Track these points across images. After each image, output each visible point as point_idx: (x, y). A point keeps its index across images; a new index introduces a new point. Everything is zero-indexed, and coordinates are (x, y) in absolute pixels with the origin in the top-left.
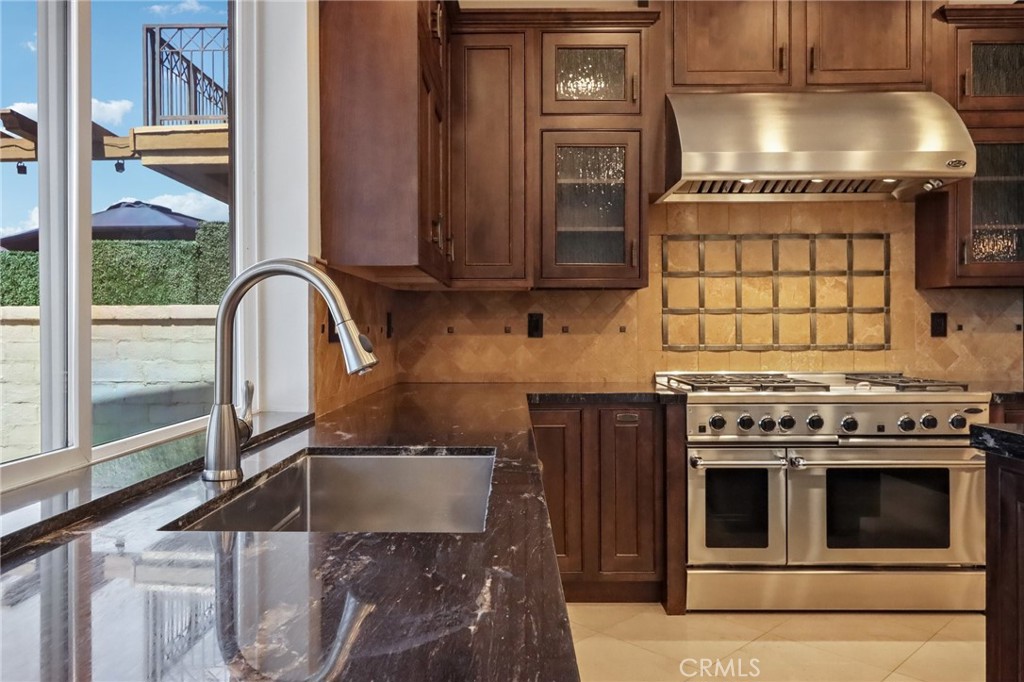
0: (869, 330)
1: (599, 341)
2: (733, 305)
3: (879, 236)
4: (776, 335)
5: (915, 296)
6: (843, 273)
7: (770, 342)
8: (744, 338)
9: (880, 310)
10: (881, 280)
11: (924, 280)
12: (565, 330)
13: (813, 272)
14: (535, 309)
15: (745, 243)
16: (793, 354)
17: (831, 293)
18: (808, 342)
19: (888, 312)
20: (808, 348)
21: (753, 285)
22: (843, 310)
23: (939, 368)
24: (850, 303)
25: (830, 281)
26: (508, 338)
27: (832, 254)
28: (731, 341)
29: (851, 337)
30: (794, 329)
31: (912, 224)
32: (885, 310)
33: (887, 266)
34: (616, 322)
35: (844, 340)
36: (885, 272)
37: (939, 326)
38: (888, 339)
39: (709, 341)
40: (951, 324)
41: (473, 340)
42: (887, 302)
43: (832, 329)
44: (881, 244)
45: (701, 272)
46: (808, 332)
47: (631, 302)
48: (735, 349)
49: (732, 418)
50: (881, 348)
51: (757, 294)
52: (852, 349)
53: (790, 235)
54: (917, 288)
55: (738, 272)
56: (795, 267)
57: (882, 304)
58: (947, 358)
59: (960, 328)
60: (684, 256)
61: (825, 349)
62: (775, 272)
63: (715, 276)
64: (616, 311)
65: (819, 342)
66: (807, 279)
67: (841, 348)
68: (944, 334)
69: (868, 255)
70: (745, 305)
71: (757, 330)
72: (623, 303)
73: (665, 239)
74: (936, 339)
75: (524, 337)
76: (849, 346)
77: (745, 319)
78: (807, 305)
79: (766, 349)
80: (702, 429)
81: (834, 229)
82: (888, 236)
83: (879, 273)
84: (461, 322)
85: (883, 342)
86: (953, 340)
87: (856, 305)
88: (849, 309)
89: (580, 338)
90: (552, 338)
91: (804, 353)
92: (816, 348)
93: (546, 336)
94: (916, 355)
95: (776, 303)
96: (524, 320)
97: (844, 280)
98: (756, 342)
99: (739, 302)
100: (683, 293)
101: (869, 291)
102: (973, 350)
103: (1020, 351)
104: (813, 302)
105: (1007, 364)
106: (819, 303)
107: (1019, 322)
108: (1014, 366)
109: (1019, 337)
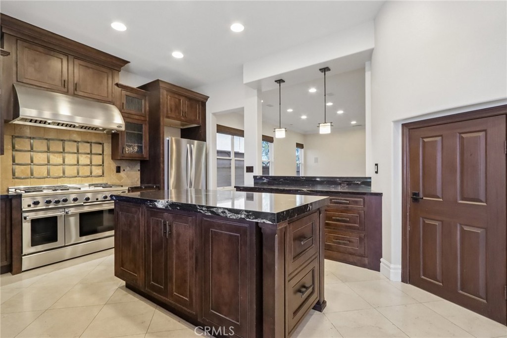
0: (97, 171)
2: (46, 163)
3: (101, 144)
4: (64, 173)
5: (111, 162)
6: (89, 154)
7: (62, 175)
8: (51, 174)
9: (101, 165)
10: (101, 156)
11: (114, 157)
13: (78, 152)
15: (51, 142)
16: (71, 179)
17: (84, 159)
18: (76, 175)
19: (103, 166)
20: (76, 177)
21: (55, 156)
22: (89, 165)
23: (119, 181)
24: (91, 163)
25: (84, 156)
27: (85, 148)
28: (45, 174)
29: (91, 173)
30: (71, 171)
31: (110, 141)
32: (102, 165)
33: (103, 152)
35: (89, 174)
36: (102, 154)
37: (118, 170)
38: (103, 174)
39: (35, 175)
40: (122, 169)
42: (103, 163)
43: (85, 171)
44: (101, 146)
45: (32, 150)
46: (76, 172)
48: (47, 177)
49: (42, 201)
50: (101, 176)
51: (56, 159)
52: (92, 177)
53: (70, 141)
54: (112, 159)
55: (48, 151)
56: (72, 151)
57: (101, 163)
58: (120, 179)
59: (124, 170)
60: (23, 144)
61: (82, 177)
62: (64, 151)
63: (38, 152)
65: (80, 175)
66: (76, 155)
67: (88, 177)
68: (119, 172)
69: (97, 149)
70: (51, 162)
71: (56, 171)
73: (14, 137)
74: (118, 174)
76: (91, 175)
77: (51, 167)
78: (76, 163)
79: (60, 177)
80: (29, 206)
81: (86, 140)
82: (103, 144)
83: (100, 154)
85: (101, 174)
86: (122, 174)
87: (93, 164)
88: (91, 165)
91: (75, 178)
92: (79, 177)
94: (111, 177)
95: (64, 162)
97: (89, 156)
98: (56, 175)
99: (48, 162)
100: (23, 157)
101: (97, 160)
102: (128, 176)
103: (139, 176)
104: (78, 162)
105: (136, 179)
106: (80, 162)
107: (139, 169)
108: (138, 180)
109: (139, 173)
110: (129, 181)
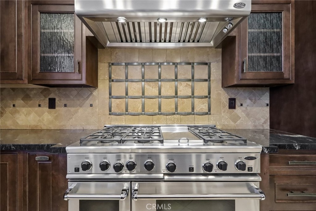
0: (201, 106)
1: (81, 110)
2: (141, 95)
3: (206, 64)
4: (160, 108)
5: (222, 91)
6: (190, 80)
7: (157, 111)
8: (146, 109)
9: (206, 97)
10: (206, 84)
11: (226, 85)
12: (65, 106)
13: (176, 79)
14: (52, 96)
15: (146, 67)
16: (167, 117)
17: (184, 89)
18: (174, 111)
19: (210, 98)
20: (174, 114)
21: (150, 86)
22: (190, 97)
23: (232, 123)
24: (193, 94)
25: (184, 84)
26: (40, 109)
27: (185, 72)
28: (140, 110)
29: (193, 109)
30: (168, 105)
31: (221, 58)
32: (208, 97)
33: (209, 77)
34: (88, 102)
35: (190, 110)
36: (208, 80)
37: (232, 104)
38: (209, 110)
39: (130, 110)
40: (238, 103)
41: (24, 110)
42: (209, 93)
43: (185, 106)
44: (207, 67)
45: (127, 80)
46: (174, 107)
47: (95, 93)
48: (142, 114)
50: (207, 114)
51: (151, 89)
52: (194, 114)
54: (222, 87)
55: (143, 79)
56: (168, 77)
57: (207, 94)
58: (235, 119)
59: (242, 105)
60: (119, 72)
61: (181, 115)
62: (160, 79)
63: (132, 81)
64: (88, 97)
65: (179, 111)
66: (173, 83)
67: (189, 114)
68: (234, 108)
69: (201, 72)
70: (146, 94)
71: (152, 106)
72: (91, 94)
73: (111, 64)
74: (231, 110)
75: (46, 109)
76: (192, 113)
77: (147, 101)
78: (174, 94)
79: (155, 114)
80: (77, 170)
81: (187, 61)
82: (210, 63)
83: (206, 80)
84: (19, 102)
85: (207, 111)
86: (238, 110)
87: (195, 95)
88: (193, 96)
89: (72, 109)
90: (60, 109)
91: (172, 116)
92: (178, 114)
93: (56, 108)
94: (222, 116)
95: (160, 94)
96: (47, 101)
97: (190, 83)
98: (151, 111)
99: (143, 94)
100: (119, 89)
101: (201, 88)
102: (248, 115)
103: (268, 115)
104: (176, 93)
105: (263, 120)
106: (179, 93)
107: (268, 102)
108: (265, 123)
109: (268, 109)
110: (250, 123)
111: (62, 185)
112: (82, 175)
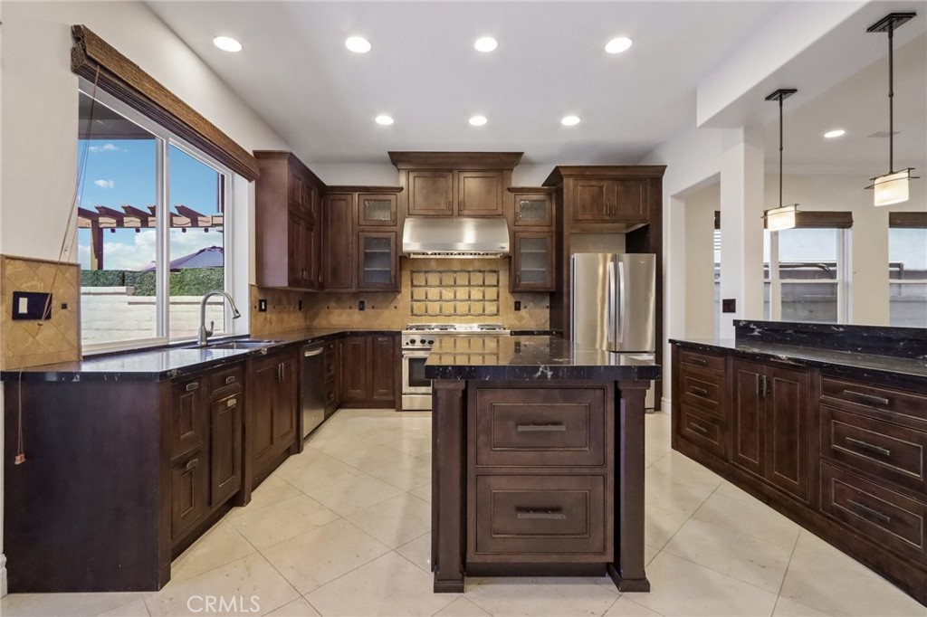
0: (491, 308)
1: (386, 311)
2: (439, 298)
3: (495, 272)
4: (455, 310)
5: (509, 295)
6: (481, 286)
7: (453, 312)
8: (443, 311)
9: (495, 300)
10: (495, 289)
11: (512, 289)
12: (373, 308)
13: (469, 285)
14: (362, 299)
15: (443, 274)
16: (462, 317)
17: (476, 294)
18: (467, 312)
19: (498, 301)
20: (468, 315)
21: (447, 290)
22: (481, 300)
23: (518, 323)
24: (484, 297)
25: (476, 289)
26: (351, 310)
27: (477, 279)
28: (438, 312)
29: (484, 310)
30: (462, 307)
31: (507, 269)
33: (498, 283)
34: (393, 305)
35: (481, 312)
36: (497, 285)
37: (517, 307)
38: (498, 311)
39: (429, 312)
40: (522, 305)
41: (337, 312)
42: (498, 297)
43: (477, 308)
44: (495, 275)
45: (426, 285)
46: (467, 309)
47: (399, 297)
48: (439, 315)
49: (418, 339)
50: (496, 315)
51: (448, 294)
54: (509, 292)
55: (441, 285)
56: (463, 283)
57: (496, 298)
58: (521, 319)
59: (525, 307)
60: (419, 279)
61: (473, 315)
62: (455, 285)
63: (431, 286)
64: (393, 299)
65: (472, 312)
66: (467, 288)
67: (479, 315)
68: (519, 309)
69: (491, 279)
70: (443, 298)
71: (448, 308)
72: (396, 297)
73: (412, 272)
74: (516, 311)
75: (357, 310)
76: (483, 314)
77: (444, 304)
78: (467, 298)
79: (451, 315)
80: (407, 344)
81: (479, 269)
82: (499, 271)
83: (495, 286)
84: (332, 304)
85: (496, 312)
86: (523, 312)
87: (486, 298)
88: (483, 299)
89: (380, 311)
90: (369, 311)
91: (466, 317)
92: (471, 315)
93: (366, 310)
94: (508, 320)
95: (455, 297)
96: (357, 304)
97: (481, 288)
98: (448, 312)
99: (441, 297)
100: (420, 293)
101: (491, 293)
102: (530, 315)
103: (548, 316)
104: (469, 297)
105: (543, 321)
106: (472, 298)
107: (548, 304)
108: (546, 322)
109: (548, 311)
110: (532, 323)
111: (397, 352)
112: (410, 346)
